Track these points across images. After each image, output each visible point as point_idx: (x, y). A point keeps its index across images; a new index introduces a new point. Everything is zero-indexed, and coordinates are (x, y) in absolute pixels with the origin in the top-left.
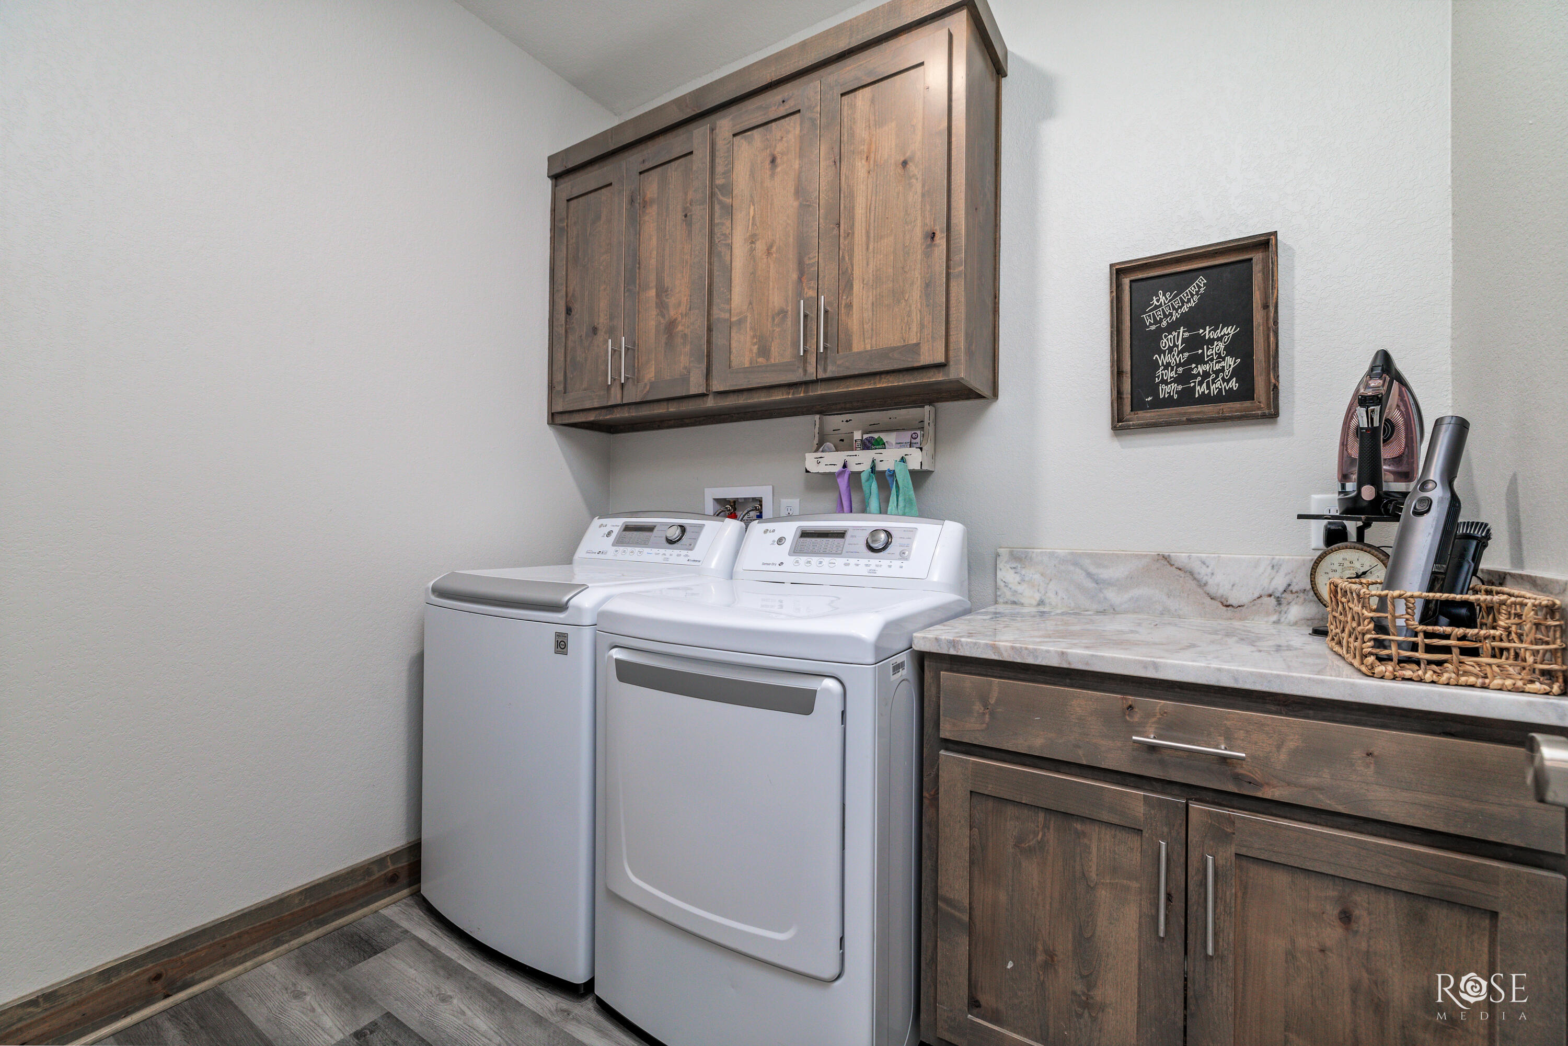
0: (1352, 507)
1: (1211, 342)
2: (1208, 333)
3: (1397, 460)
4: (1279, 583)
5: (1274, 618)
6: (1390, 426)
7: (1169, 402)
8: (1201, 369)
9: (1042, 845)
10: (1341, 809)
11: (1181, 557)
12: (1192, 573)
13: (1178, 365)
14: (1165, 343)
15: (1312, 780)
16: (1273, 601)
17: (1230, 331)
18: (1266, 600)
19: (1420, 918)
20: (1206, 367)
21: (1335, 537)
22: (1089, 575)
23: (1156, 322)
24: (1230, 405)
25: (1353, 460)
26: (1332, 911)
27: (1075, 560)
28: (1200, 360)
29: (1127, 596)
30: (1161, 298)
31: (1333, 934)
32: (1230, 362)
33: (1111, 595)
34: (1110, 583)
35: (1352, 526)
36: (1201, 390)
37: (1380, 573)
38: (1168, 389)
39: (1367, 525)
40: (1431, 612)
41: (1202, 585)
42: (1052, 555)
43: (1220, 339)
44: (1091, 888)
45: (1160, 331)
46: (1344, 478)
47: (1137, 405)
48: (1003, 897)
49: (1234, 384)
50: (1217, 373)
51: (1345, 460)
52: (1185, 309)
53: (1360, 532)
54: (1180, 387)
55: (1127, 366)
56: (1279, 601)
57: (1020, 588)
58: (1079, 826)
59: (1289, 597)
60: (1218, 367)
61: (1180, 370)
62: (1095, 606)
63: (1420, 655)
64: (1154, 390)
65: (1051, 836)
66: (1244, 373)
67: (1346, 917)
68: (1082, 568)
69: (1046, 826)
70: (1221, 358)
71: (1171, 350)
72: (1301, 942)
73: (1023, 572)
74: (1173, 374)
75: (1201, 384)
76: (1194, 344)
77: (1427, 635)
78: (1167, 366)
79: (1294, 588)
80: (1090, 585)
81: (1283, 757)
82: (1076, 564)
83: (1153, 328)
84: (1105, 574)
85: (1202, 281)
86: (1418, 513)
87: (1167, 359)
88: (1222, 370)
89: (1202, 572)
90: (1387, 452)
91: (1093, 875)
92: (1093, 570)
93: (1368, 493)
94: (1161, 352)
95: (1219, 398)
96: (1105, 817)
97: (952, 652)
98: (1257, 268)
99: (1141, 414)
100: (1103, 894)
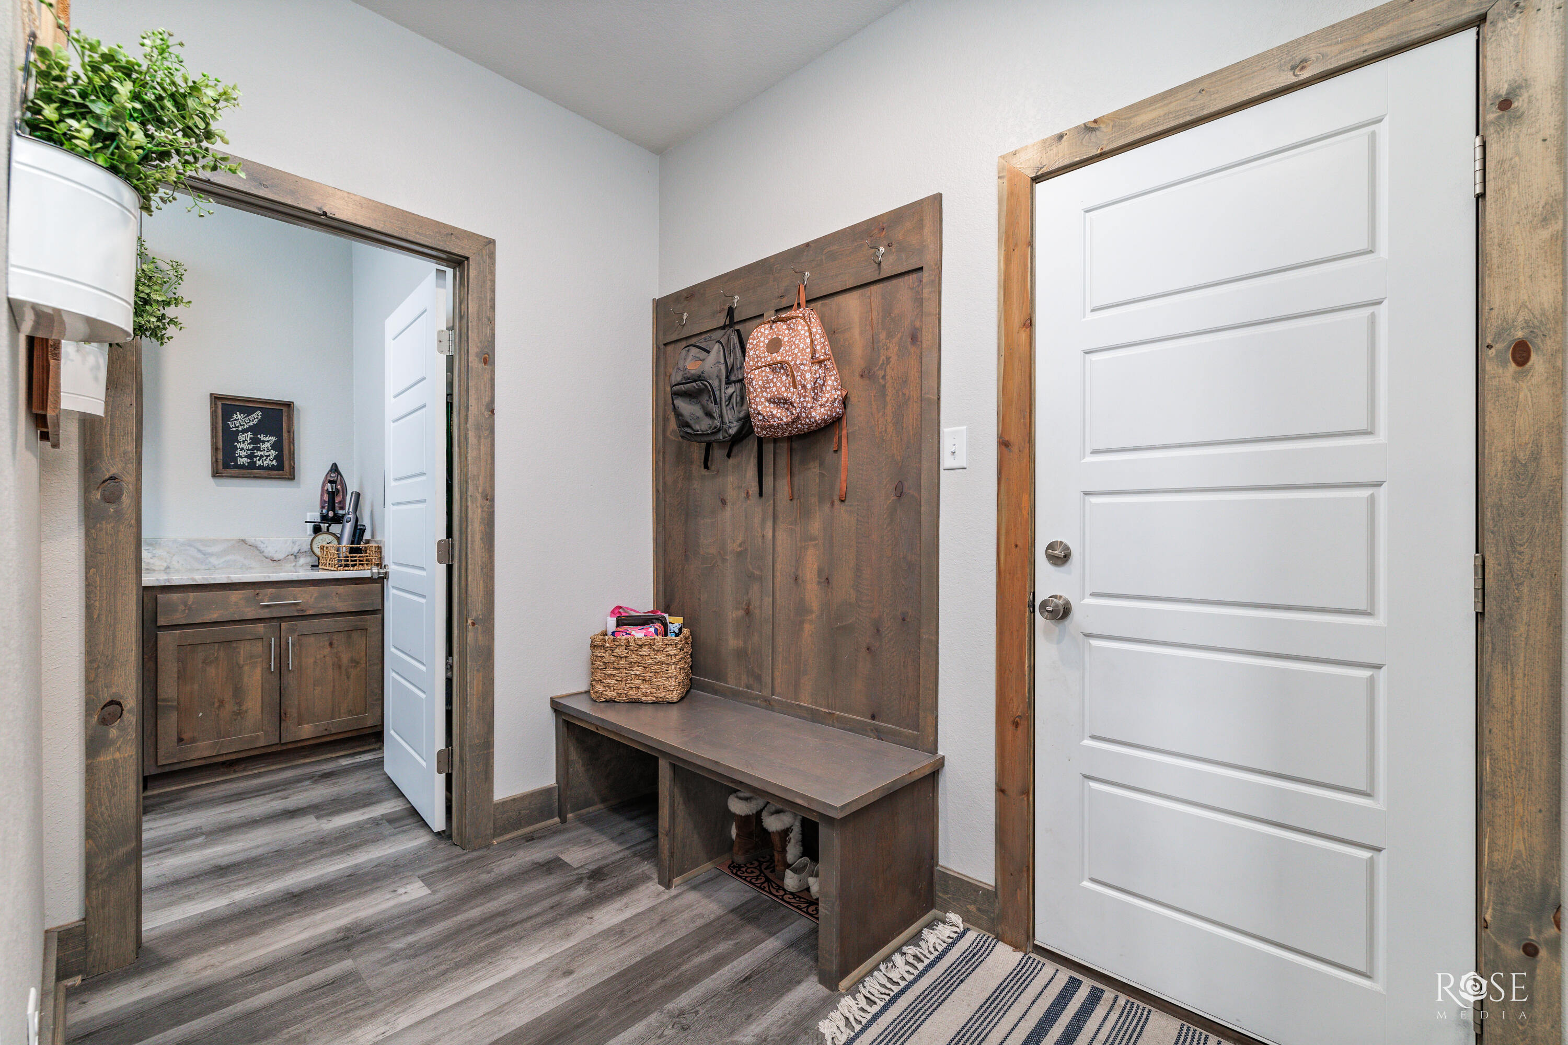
0: (324, 518)
1: (264, 442)
2: (262, 437)
3: (340, 502)
4: (296, 549)
5: (294, 564)
6: (338, 490)
7: (243, 467)
8: (259, 453)
9: (217, 659)
10: (329, 612)
11: (251, 540)
12: (256, 547)
13: (248, 450)
14: (241, 437)
15: (321, 605)
16: (293, 557)
17: (273, 439)
18: (290, 557)
19: (350, 637)
20: (262, 453)
21: (317, 530)
22: (199, 551)
23: (236, 427)
24: (273, 472)
25: (325, 502)
26: (327, 643)
27: (190, 543)
28: (259, 449)
29: (223, 560)
30: (238, 416)
31: (327, 650)
32: (273, 453)
33: (213, 560)
34: (212, 555)
35: (324, 526)
36: (259, 463)
37: (335, 543)
38: (242, 460)
39: (330, 525)
40: (352, 550)
41: (261, 552)
42: (175, 541)
43: (268, 441)
44: (240, 668)
45: (237, 432)
46: (323, 508)
47: (226, 466)
48: (196, 687)
49: (274, 463)
50: (267, 456)
51: (323, 502)
52: (251, 424)
53: (328, 528)
54: (249, 460)
55: (220, 445)
56: (296, 557)
57: (152, 561)
58: (235, 645)
59: (299, 554)
60: (267, 454)
61: (249, 452)
62: (203, 567)
63: (350, 563)
64: (235, 460)
65: (222, 654)
66: (279, 458)
67: (331, 644)
68: (195, 548)
69: (219, 649)
70: (268, 450)
71: (244, 442)
72: (318, 656)
73: (154, 552)
74: (245, 453)
75: (259, 460)
76: (255, 441)
77: (351, 557)
78: (242, 449)
79: (302, 551)
80: (200, 556)
81: (313, 600)
82: (190, 546)
83: (234, 429)
84: (209, 550)
85: (259, 413)
86: (347, 522)
87: (242, 446)
88: (269, 456)
89: (262, 546)
90: (337, 500)
91: (242, 662)
92: (202, 548)
93: (331, 514)
94: (238, 442)
95: (267, 468)
96: (248, 637)
97: (168, 584)
98: (285, 415)
99: (229, 471)
100: (246, 668)
